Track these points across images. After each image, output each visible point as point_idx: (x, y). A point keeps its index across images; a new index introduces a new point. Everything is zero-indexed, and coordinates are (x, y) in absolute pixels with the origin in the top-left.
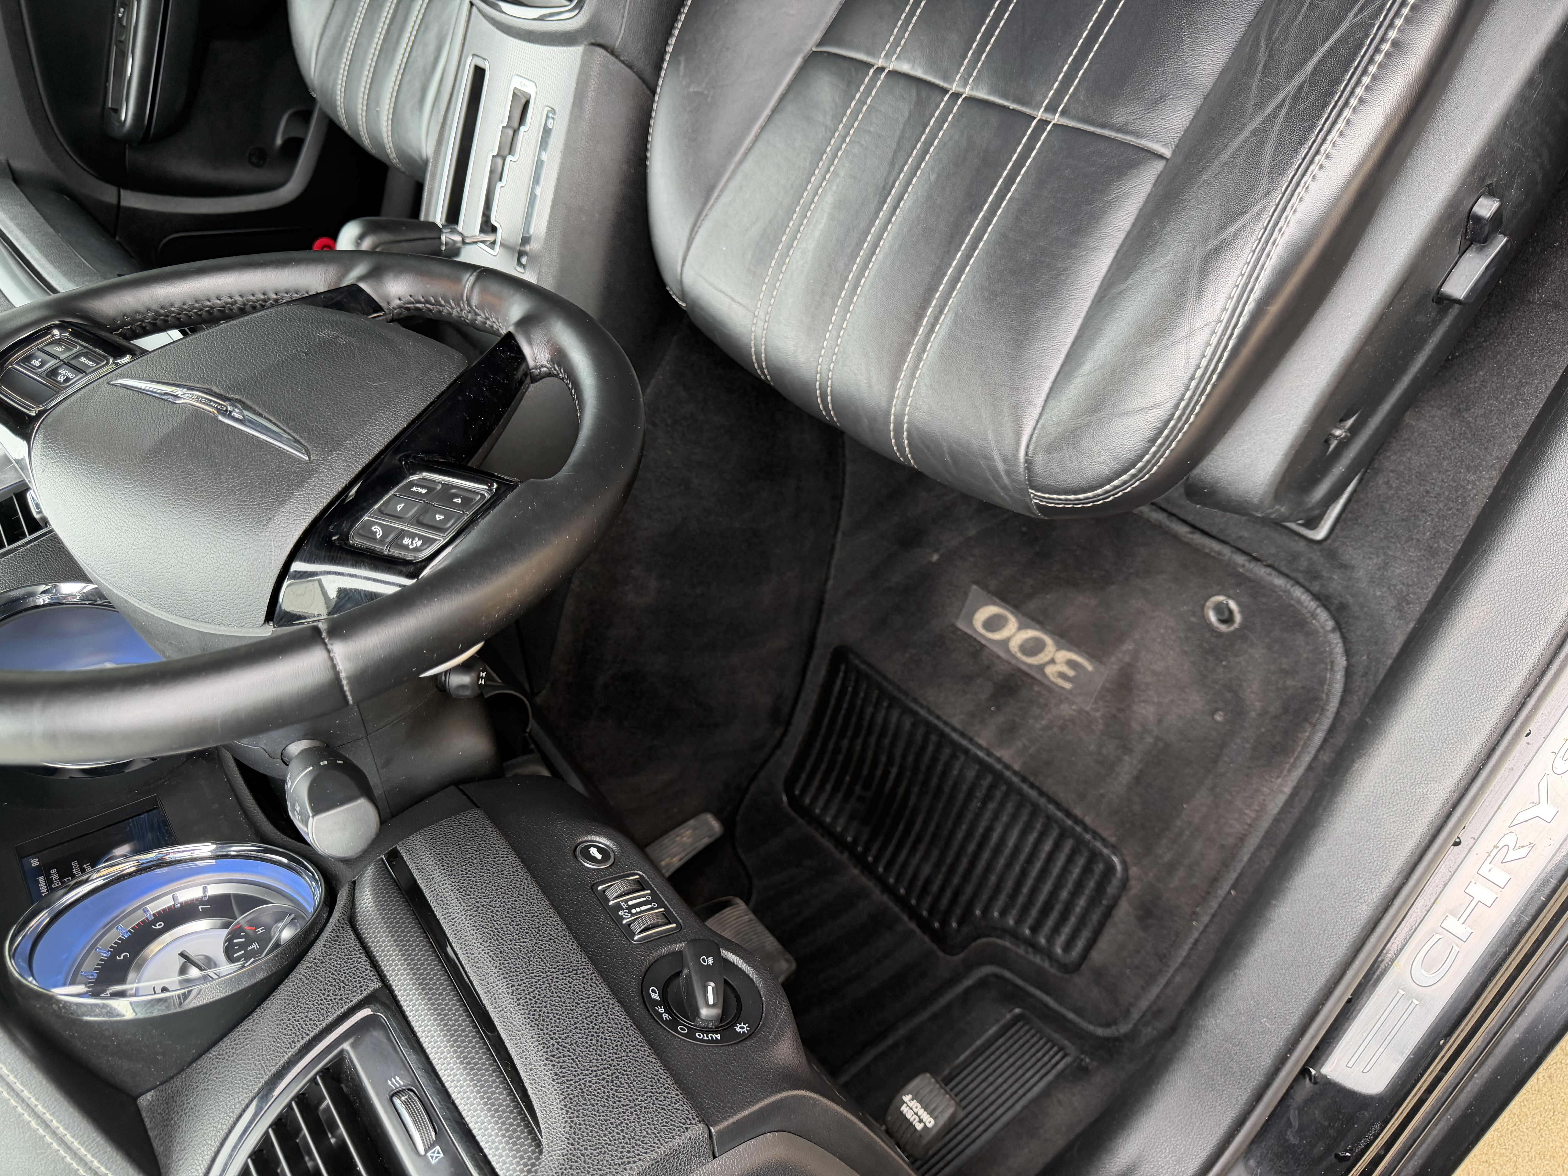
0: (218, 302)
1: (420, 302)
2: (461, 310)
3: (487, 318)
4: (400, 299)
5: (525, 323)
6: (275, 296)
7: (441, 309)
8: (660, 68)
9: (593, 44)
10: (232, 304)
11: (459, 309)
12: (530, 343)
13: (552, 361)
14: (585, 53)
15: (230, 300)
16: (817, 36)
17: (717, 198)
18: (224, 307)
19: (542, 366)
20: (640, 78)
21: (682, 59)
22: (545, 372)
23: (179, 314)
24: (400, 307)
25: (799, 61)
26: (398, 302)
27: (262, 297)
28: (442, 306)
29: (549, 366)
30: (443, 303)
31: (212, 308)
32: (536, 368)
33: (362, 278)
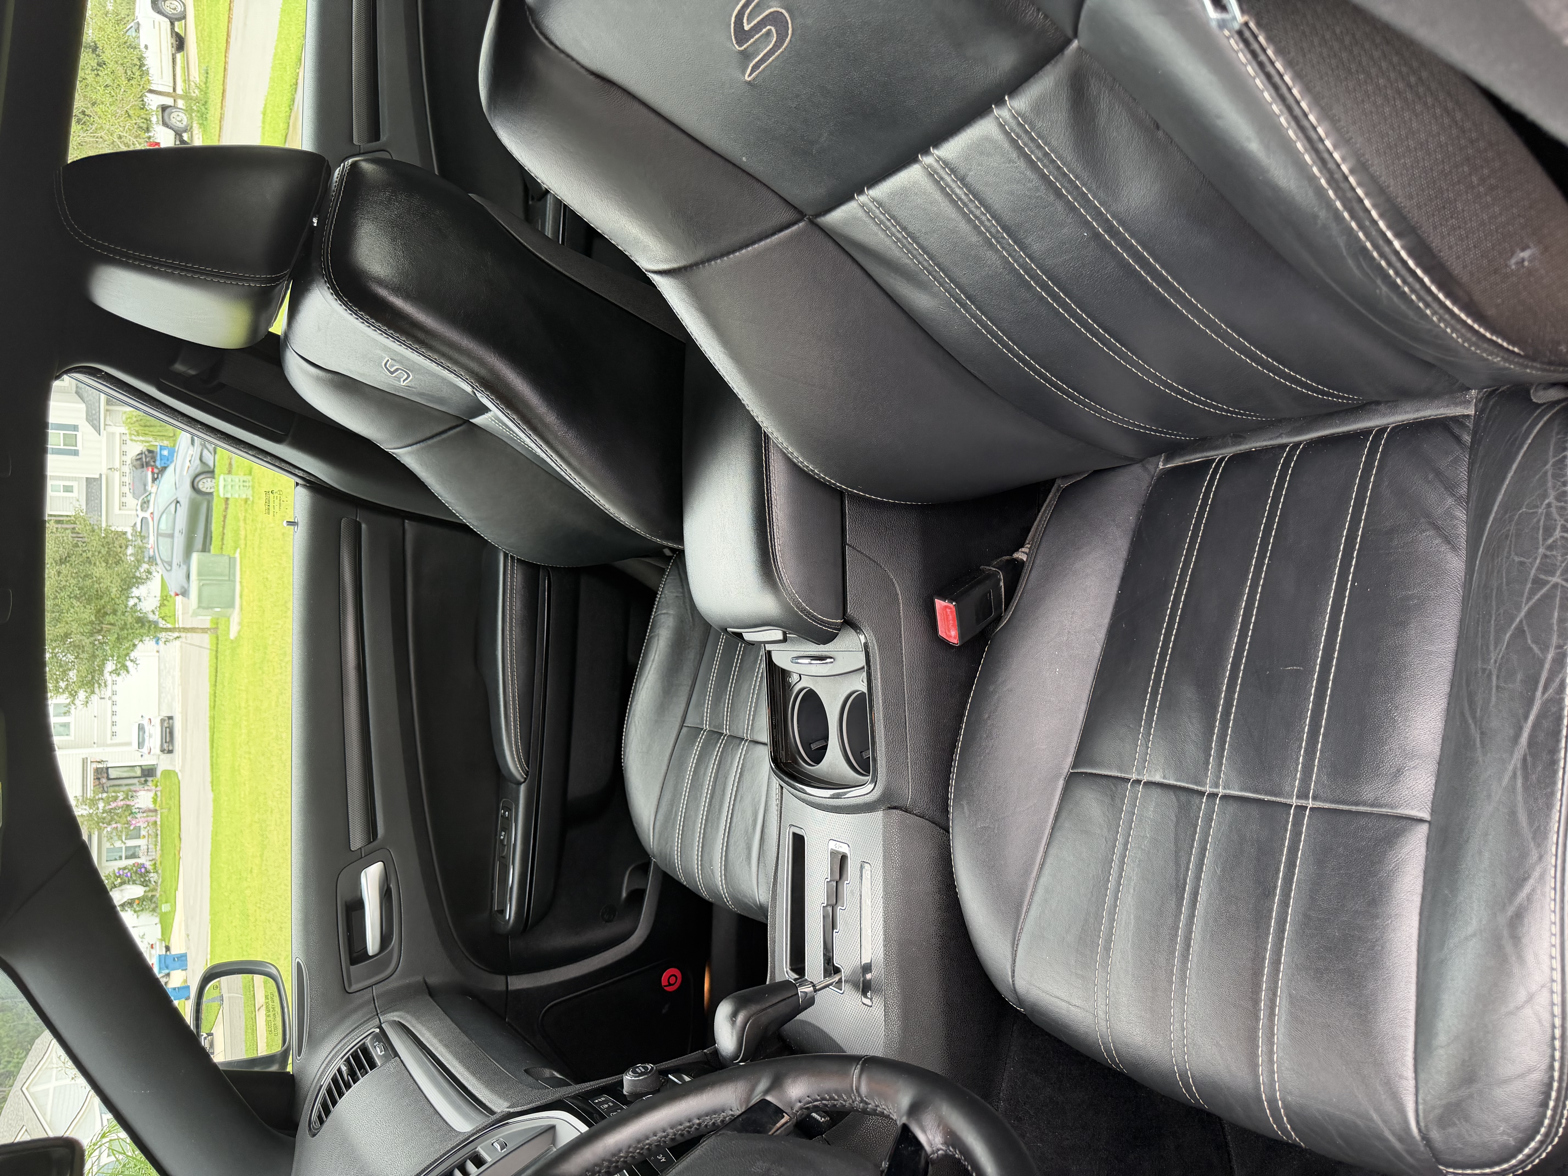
0: (655, 1138)
1: (817, 1100)
2: (853, 1102)
3: (877, 1106)
4: (800, 1102)
5: (915, 1110)
6: (698, 1121)
7: (835, 1103)
8: (948, 812)
9: (890, 808)
10: (665, 1137)
11: (851, 1101)
12: (924, 1131)
13: (946, 1143)
14: (884, 816)
15: (664, 1134)
16: (1070, 760)
17: (1027, 912)
18: (659, 1141)
19: (938, 1150)
20: (933, 823)
21: (964, 803)
22: (942, 1155)
23: (626, 1158)
24: (801, 1108)
25: (1061, 783)
26: (799, 1104)
27: (688, 1124)
28: (835, 1100)
29: (944, 1148)
30: (836, 1097)
31: (650, 1144)
32: (933, 1153)
33: (767, 1091)
